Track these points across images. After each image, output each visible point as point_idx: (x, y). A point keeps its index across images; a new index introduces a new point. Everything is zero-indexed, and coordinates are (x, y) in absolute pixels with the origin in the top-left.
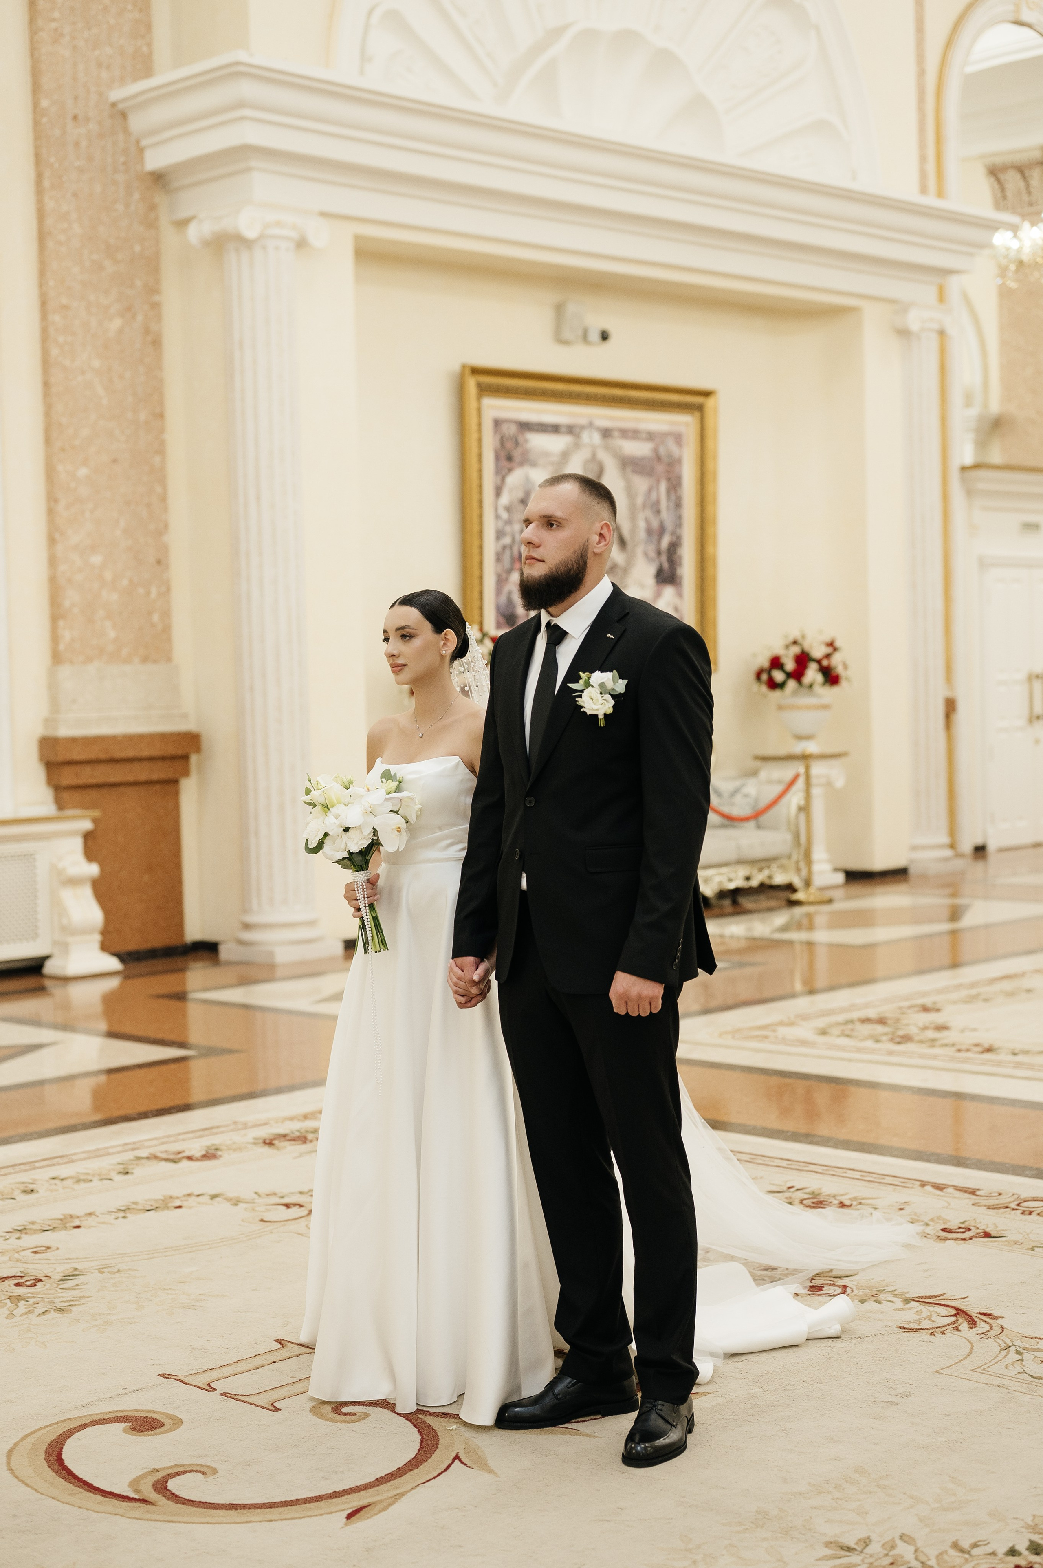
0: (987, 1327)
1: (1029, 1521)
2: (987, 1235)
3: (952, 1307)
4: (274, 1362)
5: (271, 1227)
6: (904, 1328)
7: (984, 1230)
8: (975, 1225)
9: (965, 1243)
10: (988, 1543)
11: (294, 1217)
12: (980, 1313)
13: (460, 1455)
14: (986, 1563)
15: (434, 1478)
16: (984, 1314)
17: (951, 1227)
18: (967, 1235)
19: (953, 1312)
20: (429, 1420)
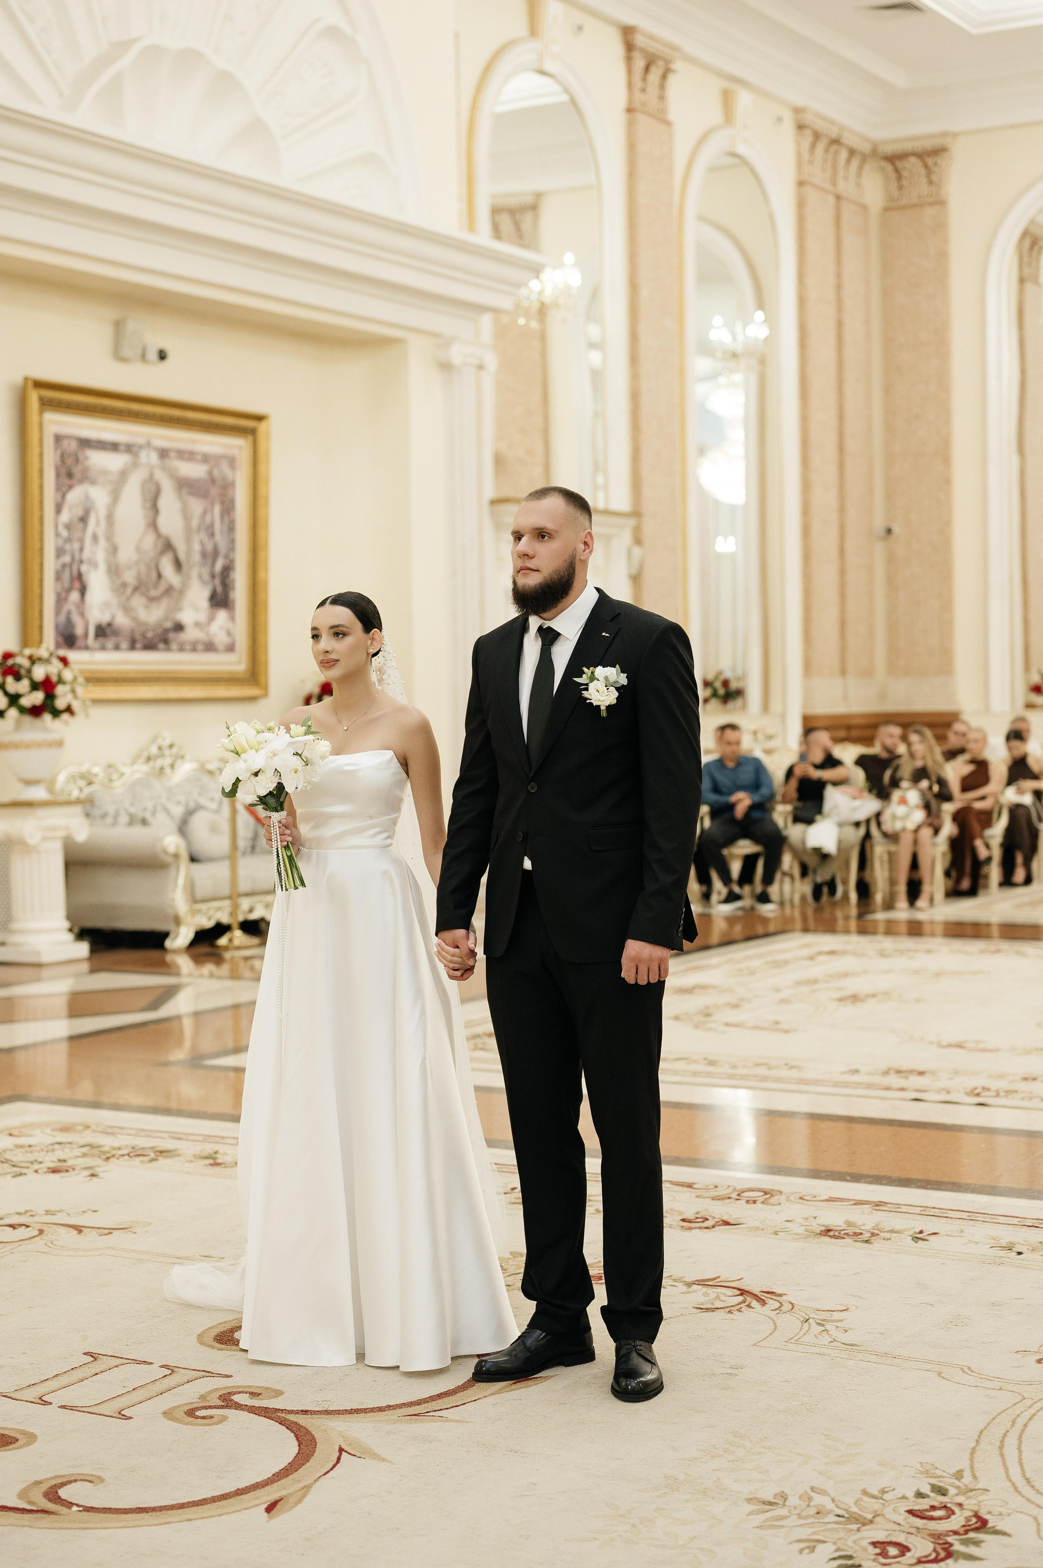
0: (779, 1305)
1: (919, 1466)
2: (726, 1223)
3: (734, 1288)
4: (96, 1374)
5: (9, 1247)
6: (702, 1309)
7: (720, 1219)
8: (710, 1214)
9: (710, 1231)
10: (894, 1489)
11: (27, 1237)
12: (762, 1292)
13: (343, 1447)
14: (902, 1506)
15: (331, 1469)
16: (768, 1293)
17: (690, 1218)
18: (706, 1224)
19: (738, 1292)
20: (292, 1417)
